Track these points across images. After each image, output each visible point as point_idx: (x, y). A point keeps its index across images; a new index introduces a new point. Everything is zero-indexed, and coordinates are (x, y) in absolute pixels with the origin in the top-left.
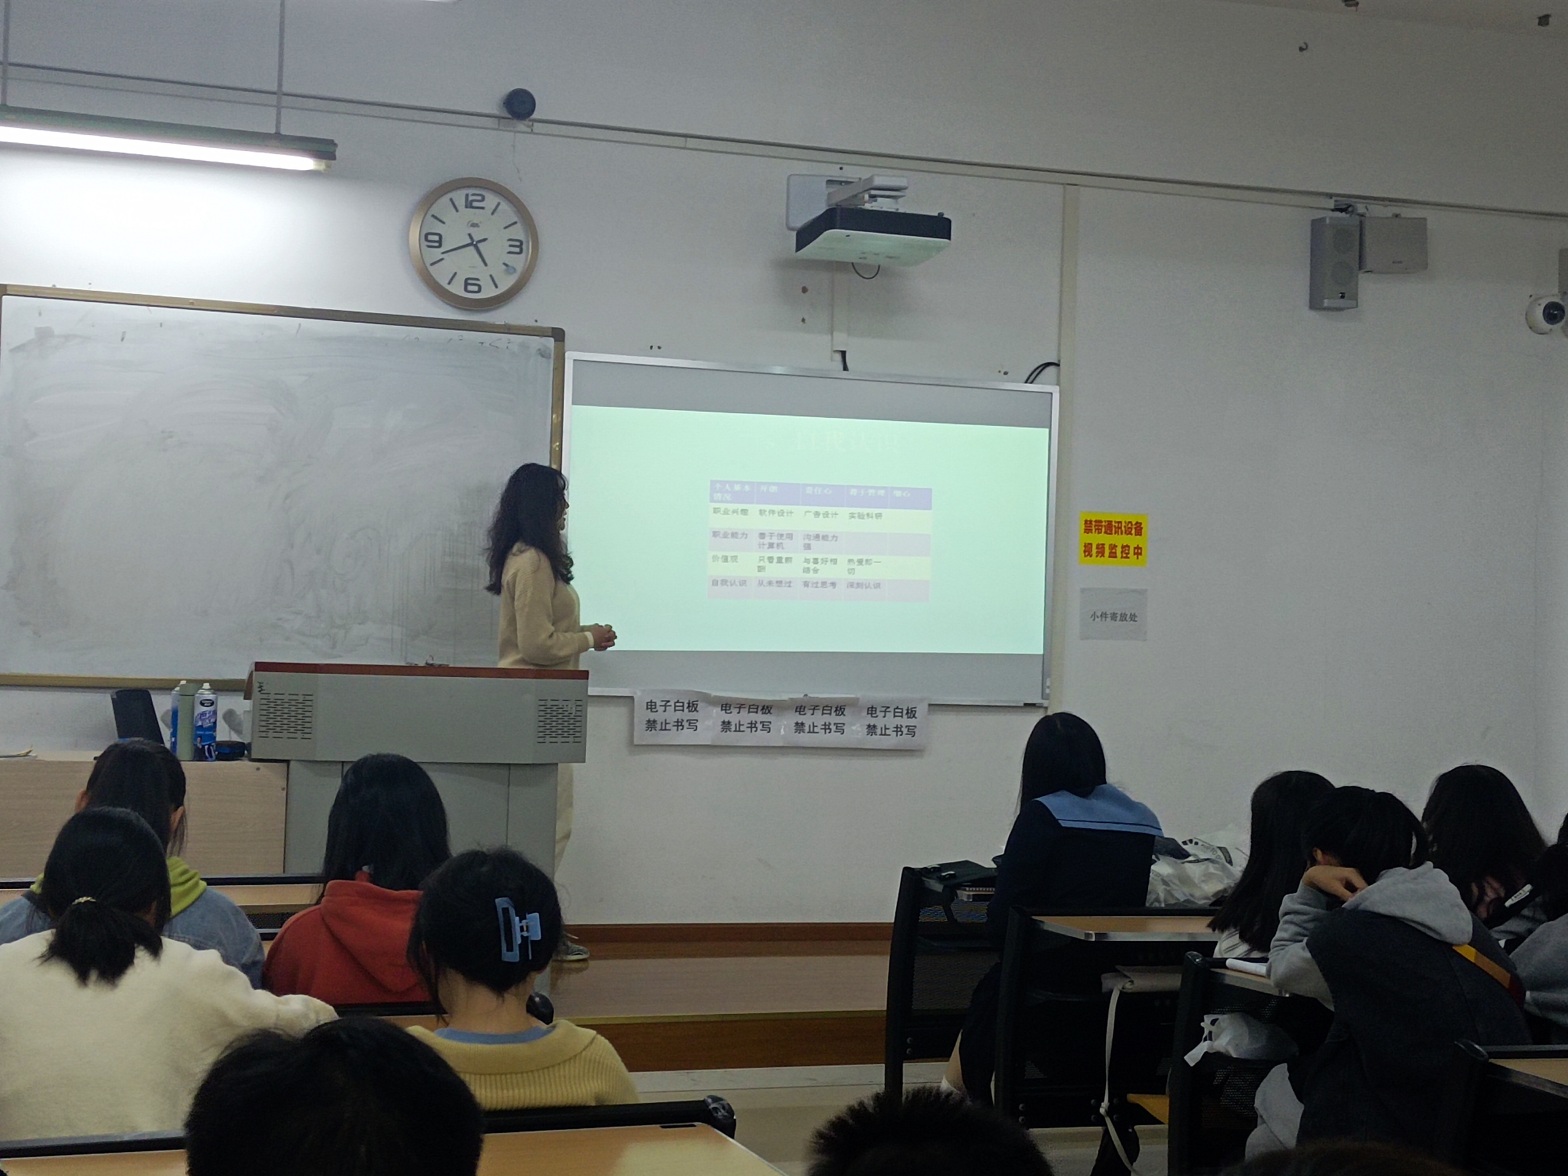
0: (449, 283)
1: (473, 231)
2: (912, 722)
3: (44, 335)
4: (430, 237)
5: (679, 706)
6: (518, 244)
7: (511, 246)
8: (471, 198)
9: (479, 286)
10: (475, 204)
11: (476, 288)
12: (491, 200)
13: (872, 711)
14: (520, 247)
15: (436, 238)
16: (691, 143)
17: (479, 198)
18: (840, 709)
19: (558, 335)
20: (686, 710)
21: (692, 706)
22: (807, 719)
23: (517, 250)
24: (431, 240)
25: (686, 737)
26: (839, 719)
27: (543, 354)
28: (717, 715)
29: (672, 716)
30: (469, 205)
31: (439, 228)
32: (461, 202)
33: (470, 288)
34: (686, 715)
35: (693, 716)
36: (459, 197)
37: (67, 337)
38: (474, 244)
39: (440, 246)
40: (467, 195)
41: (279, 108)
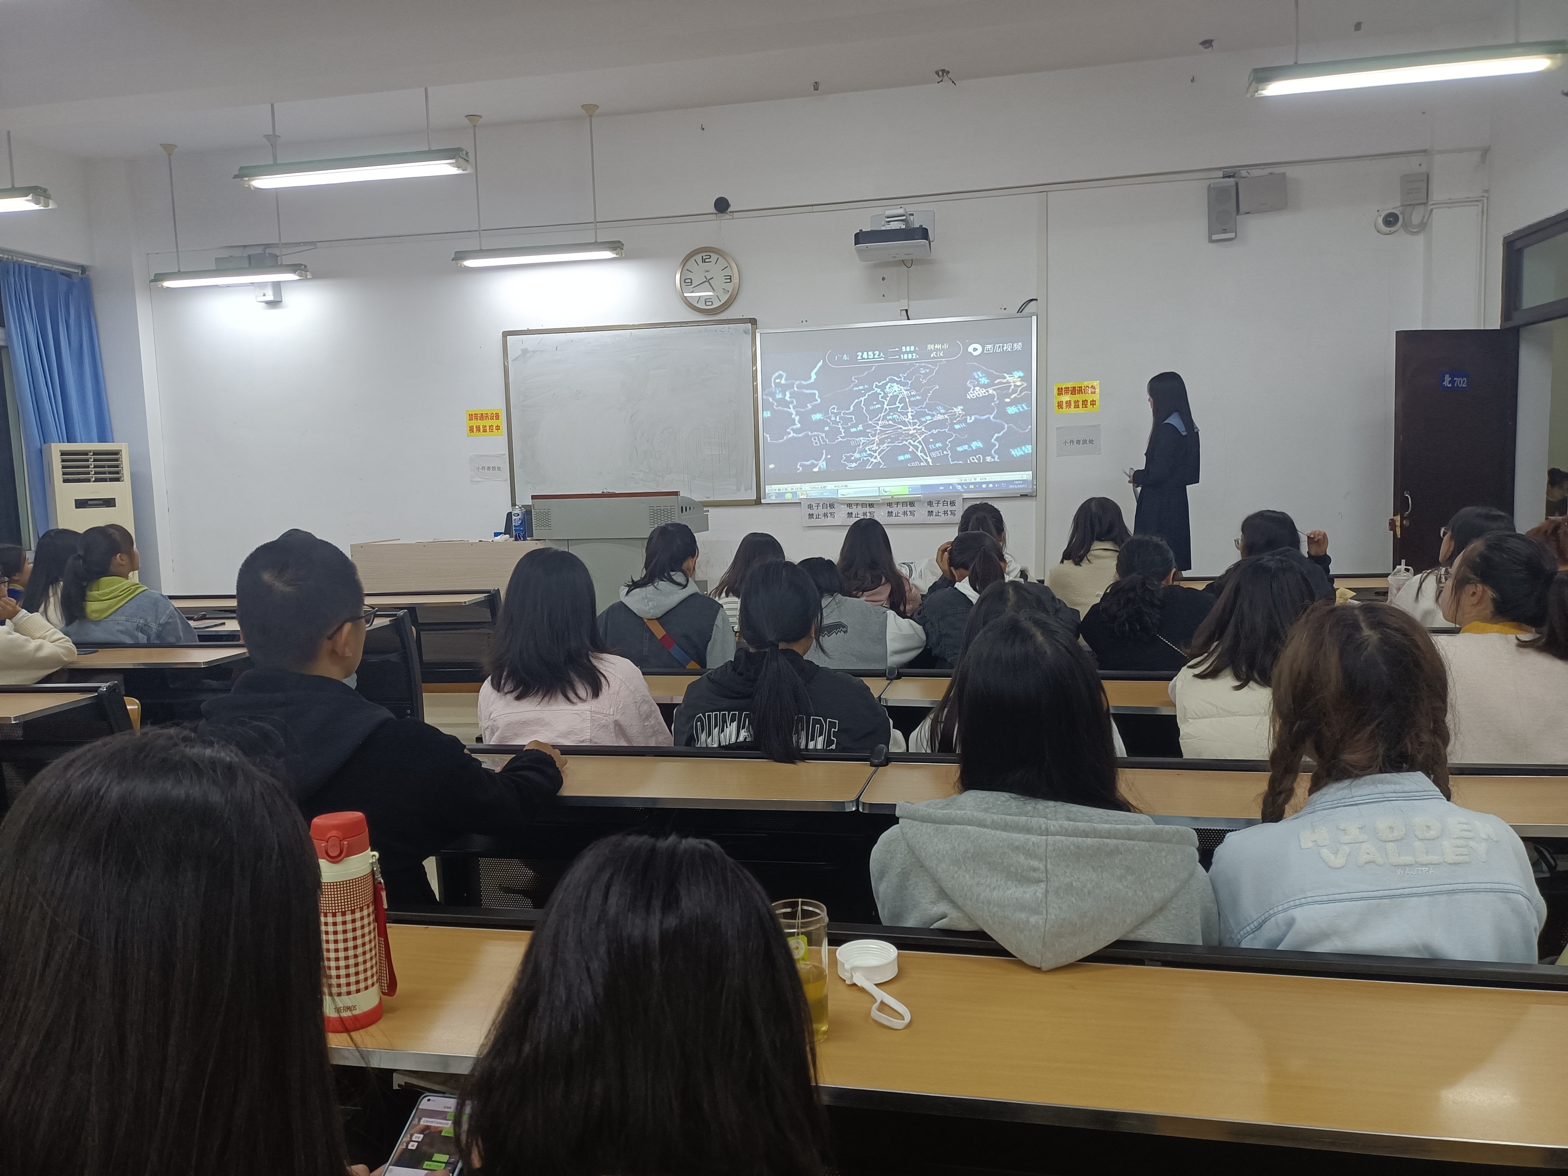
0: (697, 303)
1: (707, 274)
2: (953, 508)
3: (525, 351)
4: (687, 281)
5: (824, 506)
6: (729, 277)
7: (726, 279)
8: (704, 258)
9: (712, 302)
10: (706, 260)
11: (710, 303)
12: (714, 257)
13: (930, 503)
14: (730, 279)
15: (690, 281)
16: (816, 208)
17: (709, 257)
18: (912, 504)
19: (753, 322)
20: (829, 508)
21: (832, 506)
22: (894, 509)
23: (729, 280)
24: (687, 282)
25: (829, 521)
26: (912, 509)
27: (746, 332)
28: (846, 510)
29: (821, 511)
30: (704, 261)
31: (690, 275)
32: (700, 261)
33: (707, 303)
34: (829, 510)
35: (832, 510)
36: (699, 258)
37: (534, 352)
38: (708, 281)
39: (691, 285)
40: (702, 257)
41: (596, 229)
